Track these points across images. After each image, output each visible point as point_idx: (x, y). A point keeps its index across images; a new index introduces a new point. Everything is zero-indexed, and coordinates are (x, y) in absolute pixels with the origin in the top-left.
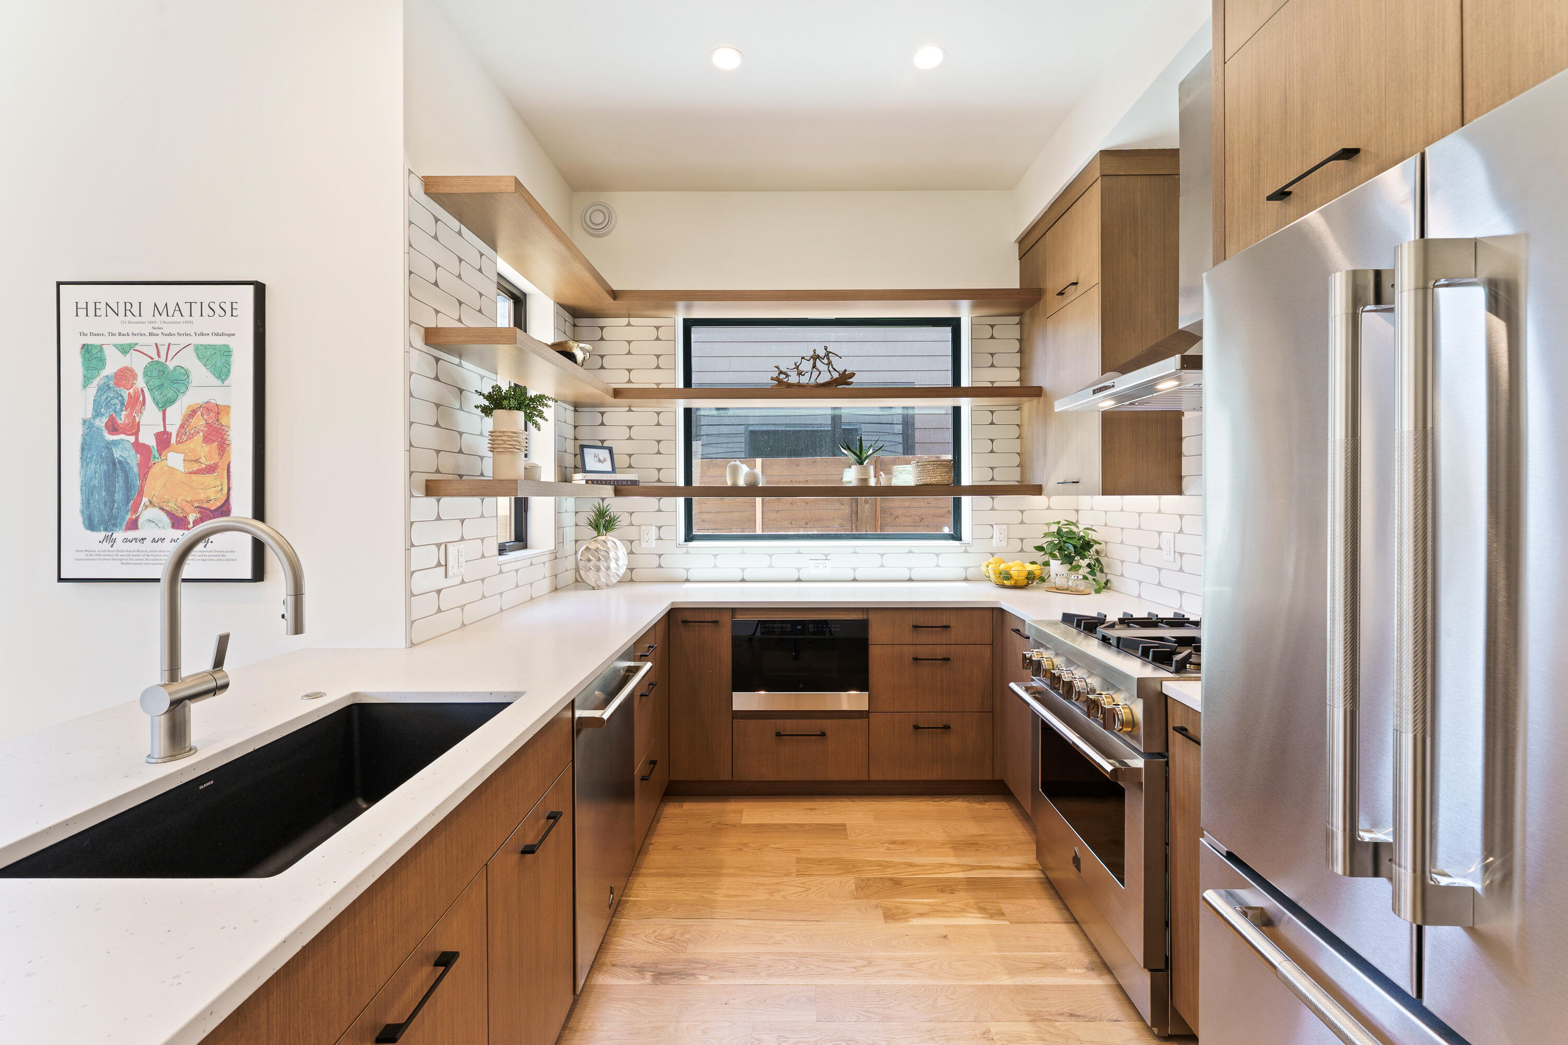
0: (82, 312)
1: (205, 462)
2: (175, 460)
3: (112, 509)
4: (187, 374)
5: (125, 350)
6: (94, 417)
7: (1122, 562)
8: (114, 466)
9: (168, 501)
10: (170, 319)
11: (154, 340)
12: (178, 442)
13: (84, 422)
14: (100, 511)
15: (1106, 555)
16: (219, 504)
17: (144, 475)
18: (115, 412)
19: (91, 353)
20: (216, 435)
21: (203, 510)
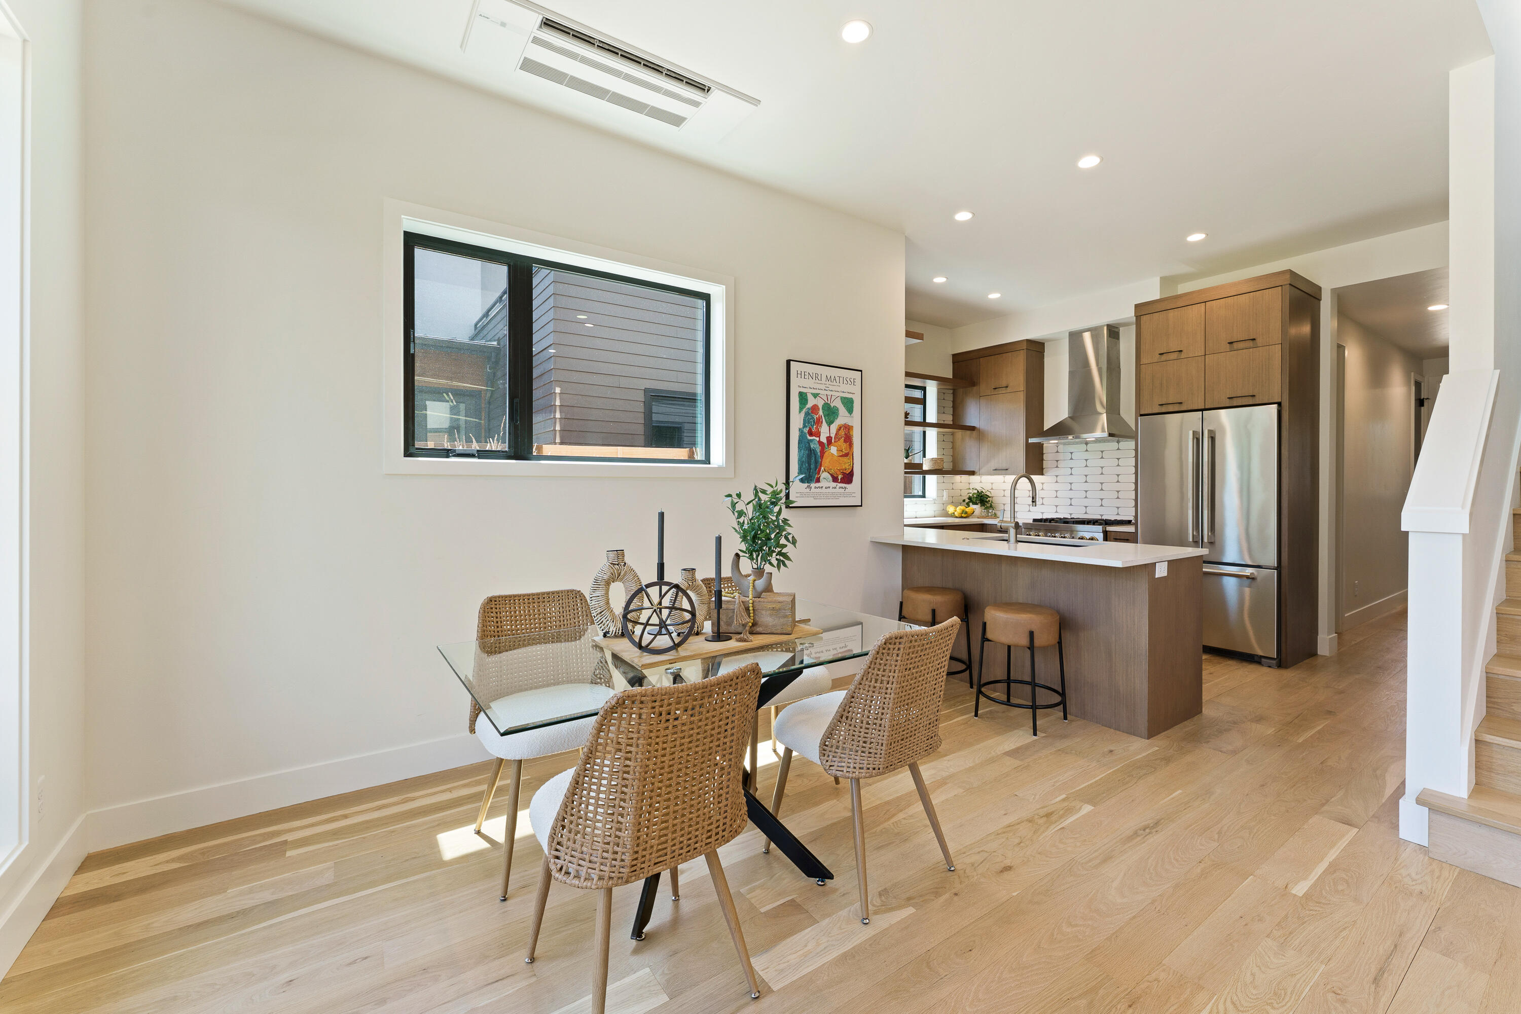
0: (799, 376)
1: (845, 452)
2: (833, 450)
3: (810, 473)
4: (838, 410)
6: (804, 427)
8: (811, 452)
9: (831, 469)
10: (832, 383)
11: (826, 392)
12: (835, 442)
13: (800, 429)
14: (806, 473)
15: (994, 502)
16: (849, 471)
17: (822, 457)
18: (811, 426)
19: (803, 397)
20: (848, 439)
21: (844, 474)
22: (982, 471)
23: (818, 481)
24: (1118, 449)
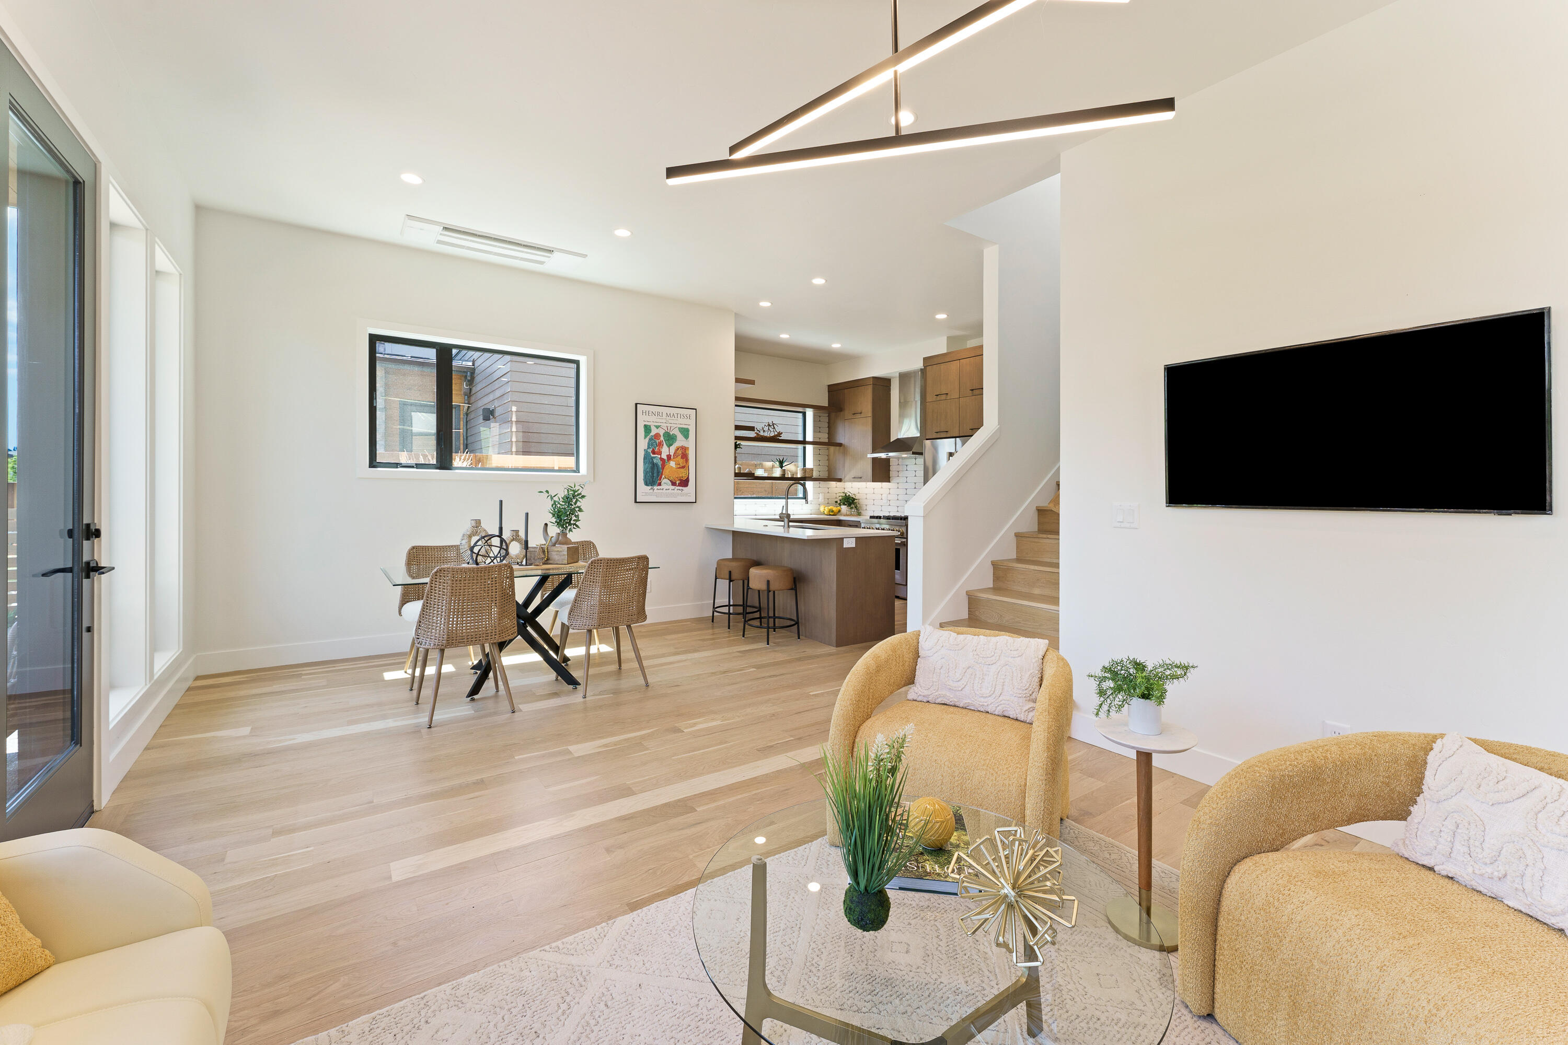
0: (644, 414)
1: (682, 465)
2: (672, 464)
3: (653, 479)
4: (676, 436)
5: (657, 427)
6: (648, 449)
7: (866, 505)
8: (654, 465)
9: (670, 477)
10: (671, 418)
11: (666, 425)
12: (673, 458)
13: (645, 450)
14: (649, 479)
15: (859, 504)
16: (686, 478)
17: (663, 468)
18: (655, 447)
19: (647, 429)
20: (685, 456)
21: (681, 480)
23: (660, 484)
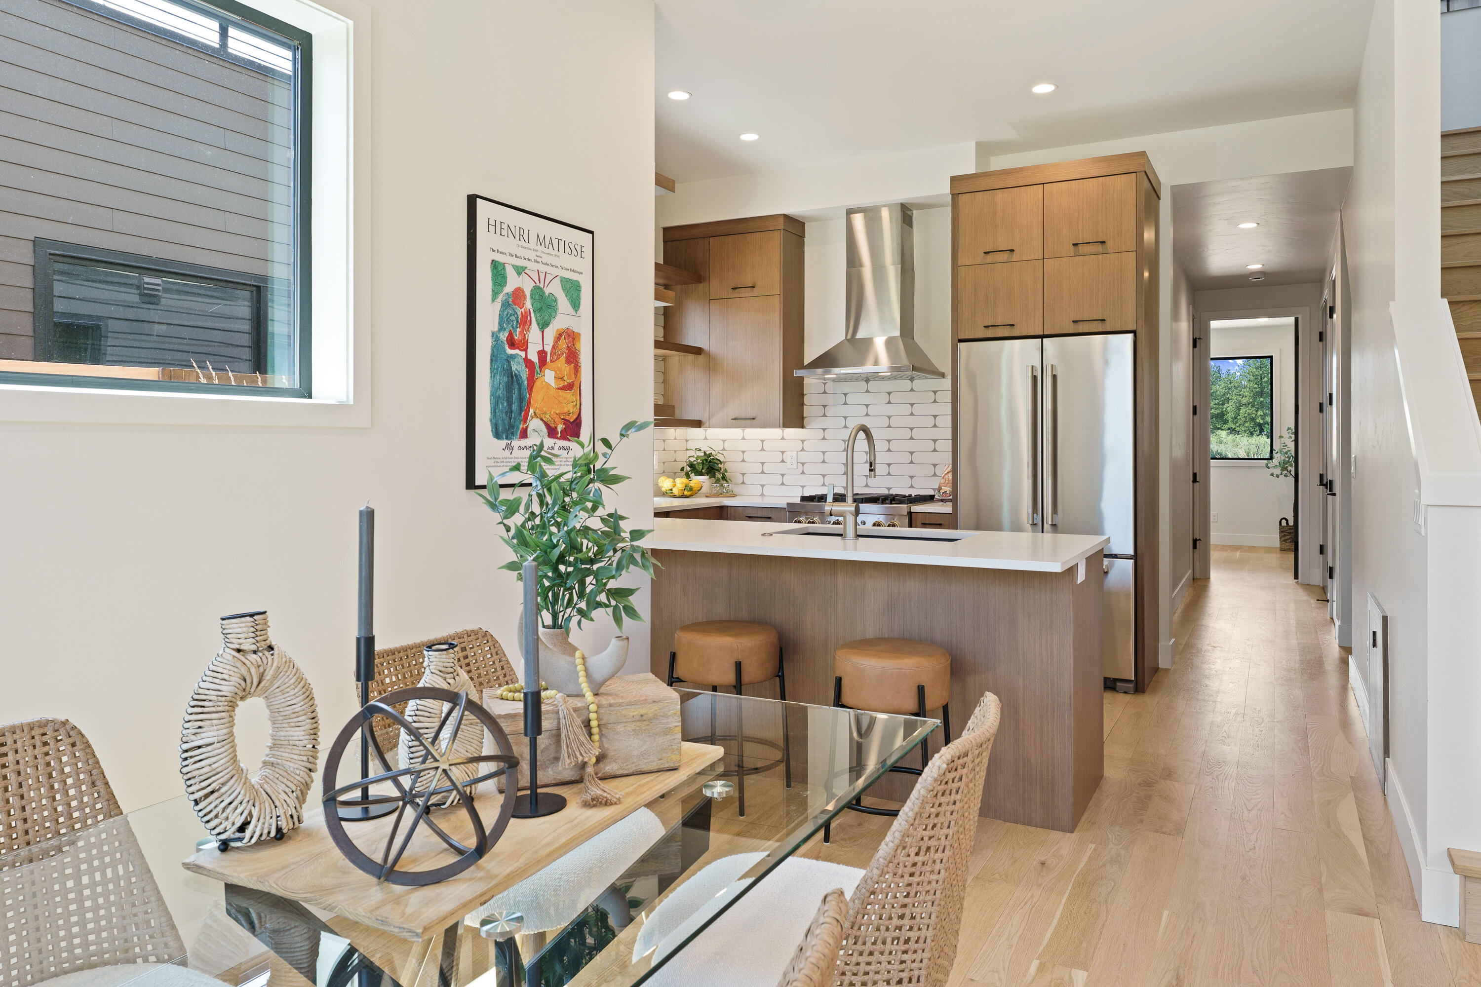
0: (492, 228)
1: (568, 381)
2: (549, 376)
3: (511, 419)
4: (556, 301)
5: (520, 270)
6: (499, 330)
8: (512, 378)
9: (545, 413)
10: (546, 250)
11: (536, 266)
12: (551, 361)
13: (493, 334)
14: (503, 420)
15: (729, 471)
16: (575, 417)
17: (531, 389)
18: (513, 328)
19: (498, 269)
20: (573, 358)
21: (566, 422)
22: (712, 421)
23: (524, 435)
24: (912, 390)
